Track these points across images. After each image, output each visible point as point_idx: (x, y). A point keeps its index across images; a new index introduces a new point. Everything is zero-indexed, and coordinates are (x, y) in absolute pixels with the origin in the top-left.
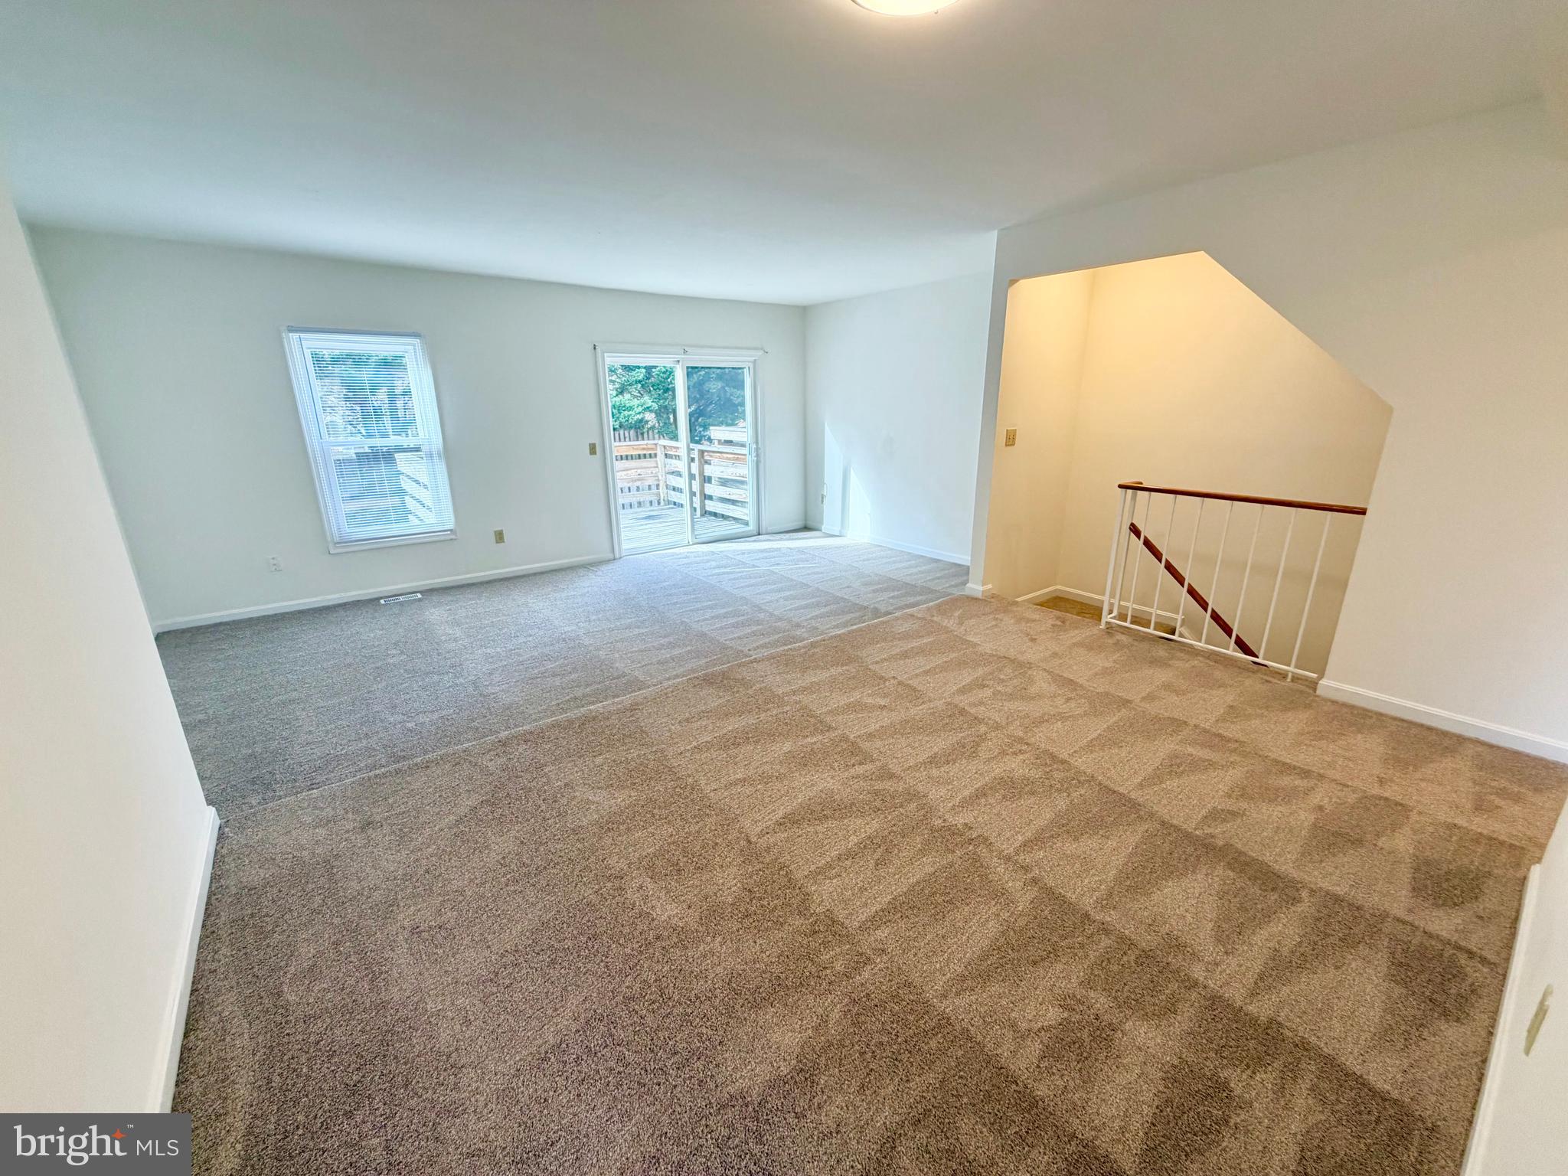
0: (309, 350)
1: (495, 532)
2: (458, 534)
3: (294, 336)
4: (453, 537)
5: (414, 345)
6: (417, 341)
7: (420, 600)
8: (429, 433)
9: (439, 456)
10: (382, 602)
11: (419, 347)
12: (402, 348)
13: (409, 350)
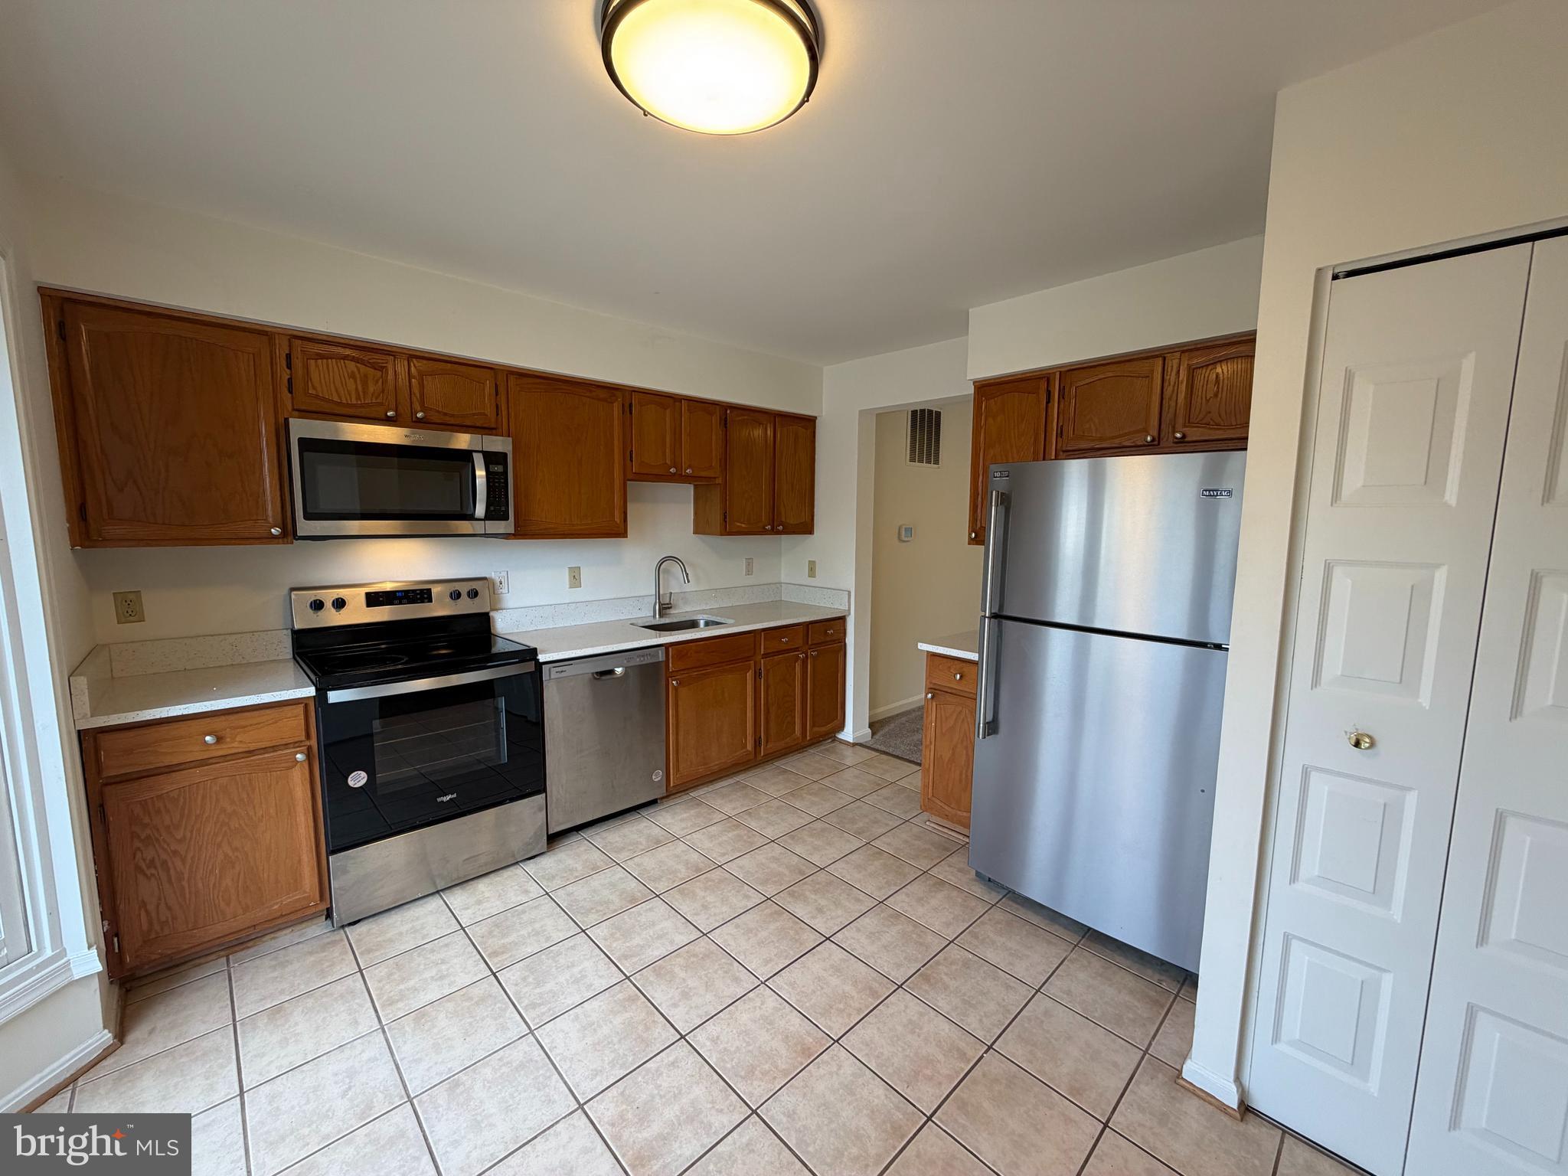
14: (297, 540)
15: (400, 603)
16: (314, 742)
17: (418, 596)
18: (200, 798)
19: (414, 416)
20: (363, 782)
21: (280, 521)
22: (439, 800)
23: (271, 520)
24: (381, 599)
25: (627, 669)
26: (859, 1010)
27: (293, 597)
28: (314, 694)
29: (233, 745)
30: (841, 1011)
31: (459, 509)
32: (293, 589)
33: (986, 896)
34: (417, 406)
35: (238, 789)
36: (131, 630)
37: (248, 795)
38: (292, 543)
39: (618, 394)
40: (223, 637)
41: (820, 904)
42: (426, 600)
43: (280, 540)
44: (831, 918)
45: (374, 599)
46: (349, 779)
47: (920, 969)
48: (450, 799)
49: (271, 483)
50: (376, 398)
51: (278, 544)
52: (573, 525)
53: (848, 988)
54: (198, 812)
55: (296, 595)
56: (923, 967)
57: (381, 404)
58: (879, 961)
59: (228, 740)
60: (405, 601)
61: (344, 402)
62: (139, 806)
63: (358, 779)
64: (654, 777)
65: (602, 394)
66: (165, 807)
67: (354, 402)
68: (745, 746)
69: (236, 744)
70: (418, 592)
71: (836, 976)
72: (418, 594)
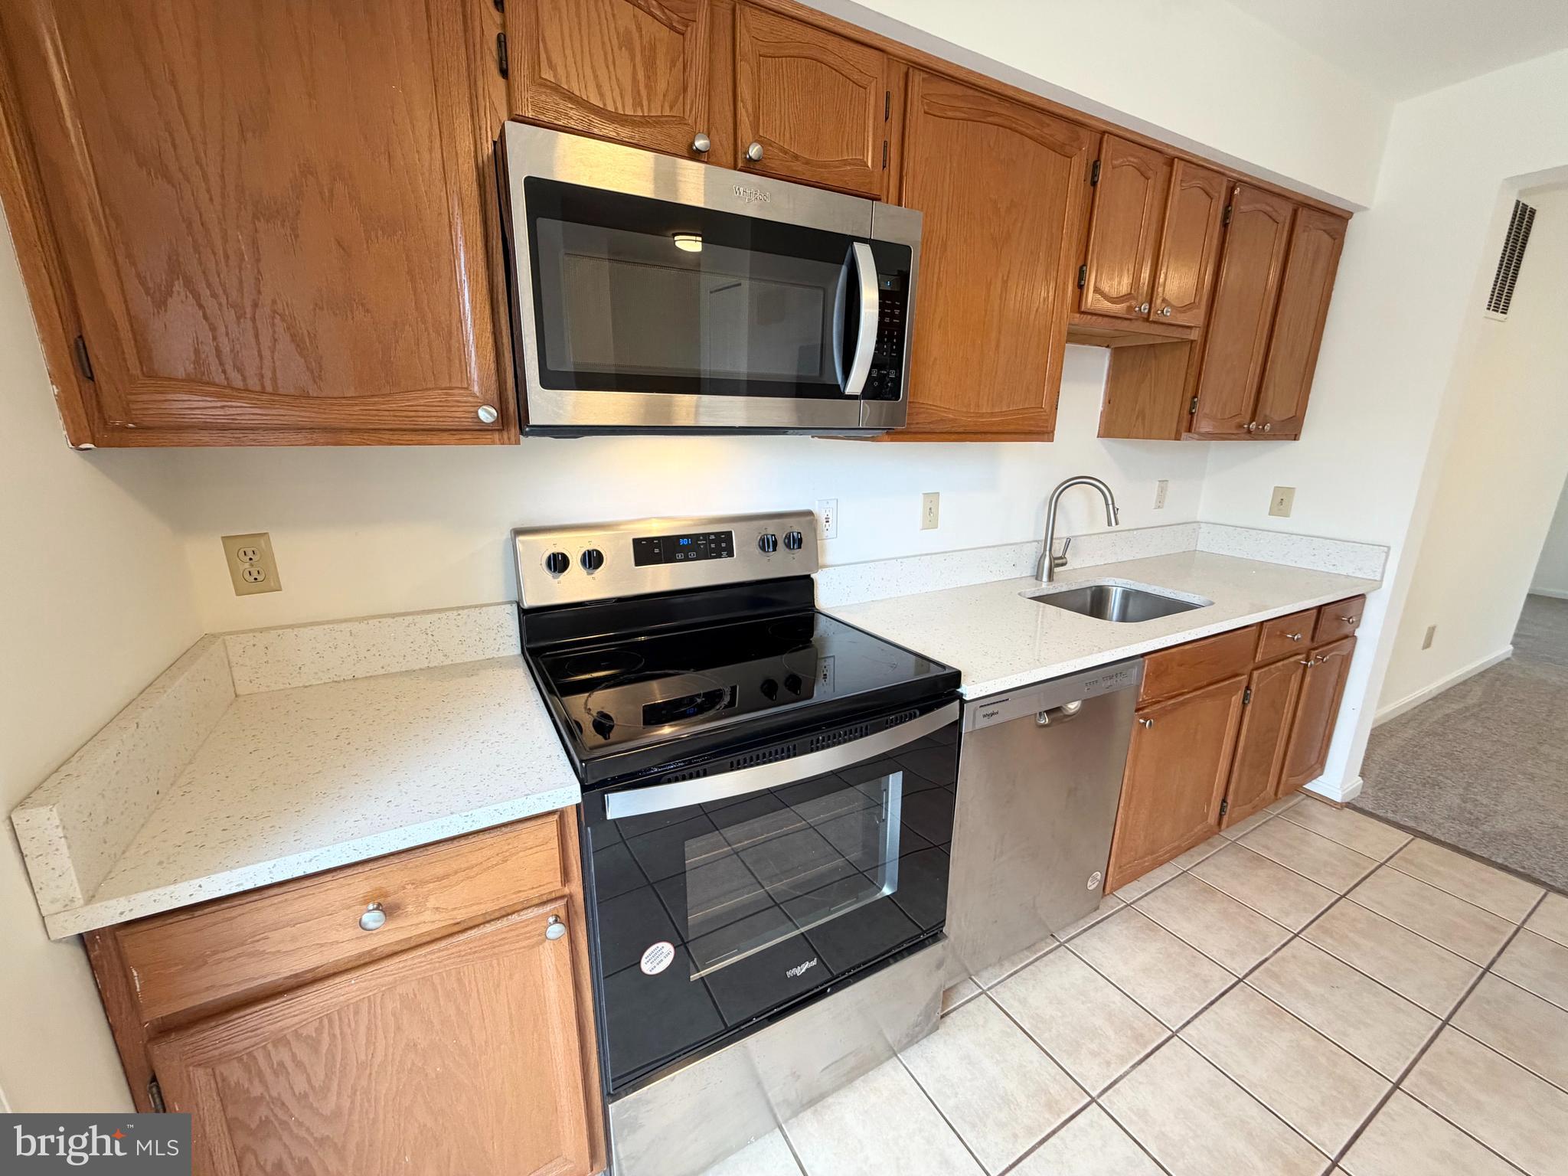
14: (527, 434)
15: (687, 559)
16: (576, 888)
17: (713, 546)
18: (363, 1030)
19: (740, 155)
20: (668, 961)
21: (493, 394)
22: (789, 974)
23: (476, 389)
24: (657, 551)
25: (1085, 702)
27: (519, 546)
28: (579, 800)
29: (422, 918)
31: (817, 374)
32: (518, 532)
34: (745, 130)
35: (437, 999)
36: (259, 607)
37: (458, 1008)
38: (518, 442)
39: (1084, 134)
40: (410, 618)
42: (724, 553)
43: (496, 436)
45: (649, 551)
46: (644, 960)
48: (807, 969)
49: (472, 301)
50: (671, 108)
51: (493, 443)
52: (982, 415)
54: (362, 1057)
55: (523, 542)
57: (681, 121)
59: (410, 908)
60: (692, 555)
61: (611, 108)
62: (237, 1065)
63: (658, 958)
64: (1089, 883)
65: (1058, 132)
66: (294, 1056)
67: (629, 112)
68: (1205, 817)
69: (427, 916)
70: (712, 537)
72: (712, 541)
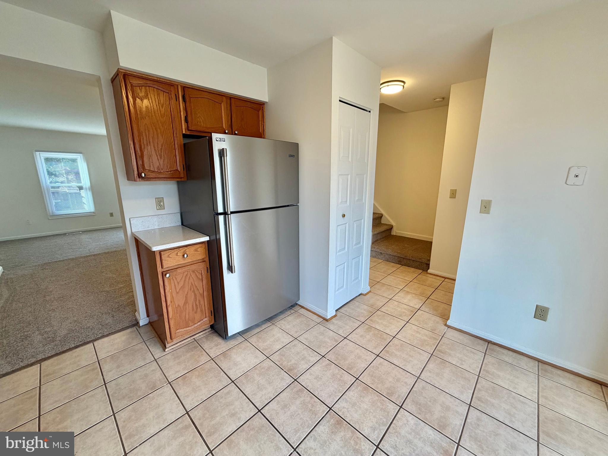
0: (43, 157)
1: (110, 213)
2: (96, 213)
3: (38, 153)
4: (95, 215)
5: (80, 156)
6: (81, 155)
7: (81, 233)
8: (85, 182)
9: (89, 189)
10: (67, 234)
11: (82, 157)
12: (76, 157)
13: (79, 157)
26: (311, 398)
30: (313, 406)
33: (239, 341)
41: (227, 415)
44: (242, 408)
47: (285, 371)
53: (298, 402)
56: (283, 370)
58: (279, 386)
71: (290, 407)
